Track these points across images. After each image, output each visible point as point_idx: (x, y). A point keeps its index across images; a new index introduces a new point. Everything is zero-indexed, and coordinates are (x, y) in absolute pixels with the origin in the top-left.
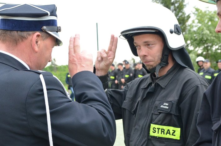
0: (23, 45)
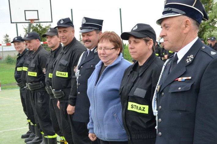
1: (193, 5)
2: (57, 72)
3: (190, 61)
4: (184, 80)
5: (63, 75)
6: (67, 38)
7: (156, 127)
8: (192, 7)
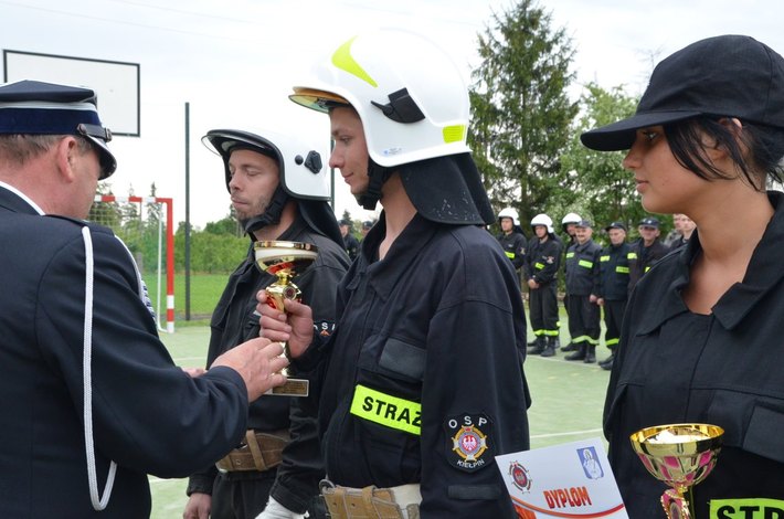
0: (39, 166)
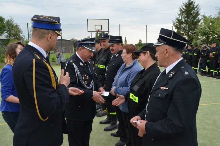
1: (172, 37)
2: (99, 65)
3: (172, 76)
4: (163, 89)
5: (102, 67)
6: (106, 46)
7: (145, 116)
8: (171, 38)
